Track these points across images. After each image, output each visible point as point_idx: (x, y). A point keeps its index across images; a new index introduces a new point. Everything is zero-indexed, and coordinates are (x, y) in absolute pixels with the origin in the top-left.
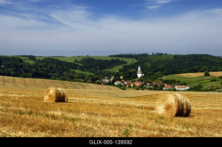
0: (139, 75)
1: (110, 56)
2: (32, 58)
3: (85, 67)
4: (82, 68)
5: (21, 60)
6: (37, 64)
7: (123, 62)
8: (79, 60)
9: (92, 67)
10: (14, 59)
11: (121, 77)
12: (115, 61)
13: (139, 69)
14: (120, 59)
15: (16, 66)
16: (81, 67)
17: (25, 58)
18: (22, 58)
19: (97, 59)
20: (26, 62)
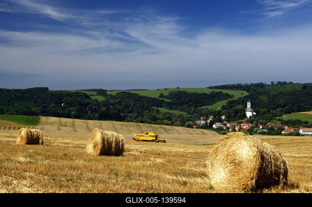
0: (249, 114)
1: (210, 88)
2: (102, 92)
3: (173, 104)
4: (169, 106)
5: (87, 96)
6: (108, 101)
7: (228, 96)
8: (166, 93)
9: (183, 103)
10: (77, 94)
11: (223, 117)
12: (216, 94)
13: (249, 105)
14: (224, 91)
15: (80, 104)
16: (169, 103)
17: (92, 93)
18: (88, 93)
19: (191, 92)
20: (93, 98)
